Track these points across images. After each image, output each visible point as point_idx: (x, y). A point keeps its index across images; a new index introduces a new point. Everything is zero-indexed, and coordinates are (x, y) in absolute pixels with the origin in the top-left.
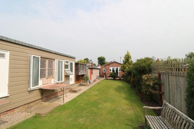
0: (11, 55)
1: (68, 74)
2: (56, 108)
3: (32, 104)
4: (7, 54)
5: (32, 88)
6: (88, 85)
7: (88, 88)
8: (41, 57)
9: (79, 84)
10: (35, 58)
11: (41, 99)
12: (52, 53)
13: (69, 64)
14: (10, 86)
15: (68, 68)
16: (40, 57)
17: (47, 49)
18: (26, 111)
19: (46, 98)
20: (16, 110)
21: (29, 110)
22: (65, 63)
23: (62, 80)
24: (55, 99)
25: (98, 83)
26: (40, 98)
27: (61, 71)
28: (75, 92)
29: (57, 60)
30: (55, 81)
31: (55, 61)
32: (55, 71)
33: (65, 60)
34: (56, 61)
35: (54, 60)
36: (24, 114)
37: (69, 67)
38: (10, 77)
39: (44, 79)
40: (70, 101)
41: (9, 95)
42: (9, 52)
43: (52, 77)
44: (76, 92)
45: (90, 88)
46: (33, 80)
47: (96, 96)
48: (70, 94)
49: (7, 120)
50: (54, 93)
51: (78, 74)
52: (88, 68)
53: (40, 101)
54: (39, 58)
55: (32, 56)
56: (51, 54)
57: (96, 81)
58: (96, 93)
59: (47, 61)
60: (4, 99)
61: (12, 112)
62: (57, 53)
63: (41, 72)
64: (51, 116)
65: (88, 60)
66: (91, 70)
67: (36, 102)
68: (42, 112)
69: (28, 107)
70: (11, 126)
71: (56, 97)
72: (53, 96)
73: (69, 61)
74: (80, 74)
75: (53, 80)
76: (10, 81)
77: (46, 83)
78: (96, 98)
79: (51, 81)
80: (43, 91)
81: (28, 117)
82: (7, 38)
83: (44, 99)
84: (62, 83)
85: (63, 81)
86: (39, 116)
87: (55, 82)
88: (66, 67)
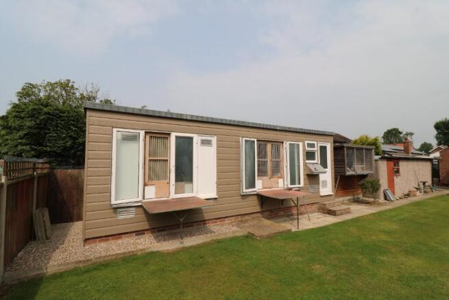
0: (218, 141)
1: (315, 172)
2: (281, 233)
3: (247, 217)
4: (214, 140)
5: (246, 191)
6: (379, 204)
7: (374, 212)
8: (257, 140)
9: (352, 197)
10: (249, 143)
11: (261, 212)
12: (276, 130)
13: (316, 149)
14: (218, 184)
15: (314, 159)
16: (255, 140)
17: (267, 125)
18: (238, 226)
19: (269, 213)
20: (227, 221)
21: (243, 225)
22: (307, 149)
23: (299, 184)
24: (286, 218)
25: (417, 204)
26: (259, 210)
27: (296, 164)
28: (332, 213)
29: (288, 143)
30: (286, 183)
31: (284, 144)
32: (285, 165)
33: (306, 142)
34: (287, 145)
35: (283, 142)
36: (235, 228)
37: (318, 155)
38: (219, 172)
39: (265, 178)
40: (312, 229)
41: (217, 197)
42: (216, 137)
43: (279, 175)
44: (335, 215)
45: (379, 213)
46: (247, 178)
47: (388, 233)
48: (320, 216)
49: (215, 231)
50: (284, 206)
51: (345, 172)
52: (377, 157)
53: (259, 215)
54: (254, 142)
55: (244, 139)
56: (276, 132)
57: (415, 196)
58: (394, 227)
59: (269, 146)
60: (212, 201)
61: (222, 221)
62: (287, 129)
63: (259, 165)
64: (269, 242)
65: (401, 133)
66: (392, 163)
67: (253, 216)
68: (257, 232)
69: (242, 221)
70: (216, 238)
71: (289, 216)
72: (282, 213)
73: (315, 143)
74: (349, 172)
75: (281, 181)
76: (218, 178)
77: (268, 186)
78: (383, 237)
79: (278, 183)
80: (263, 199)
81: (238, 234)
82: (212, 118)
83: (265, 213)
84: (299, 190)
85: (302, 185)
86: (251, 238)
87: (286, 187)
88: (310, 155)
